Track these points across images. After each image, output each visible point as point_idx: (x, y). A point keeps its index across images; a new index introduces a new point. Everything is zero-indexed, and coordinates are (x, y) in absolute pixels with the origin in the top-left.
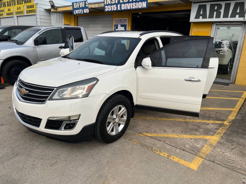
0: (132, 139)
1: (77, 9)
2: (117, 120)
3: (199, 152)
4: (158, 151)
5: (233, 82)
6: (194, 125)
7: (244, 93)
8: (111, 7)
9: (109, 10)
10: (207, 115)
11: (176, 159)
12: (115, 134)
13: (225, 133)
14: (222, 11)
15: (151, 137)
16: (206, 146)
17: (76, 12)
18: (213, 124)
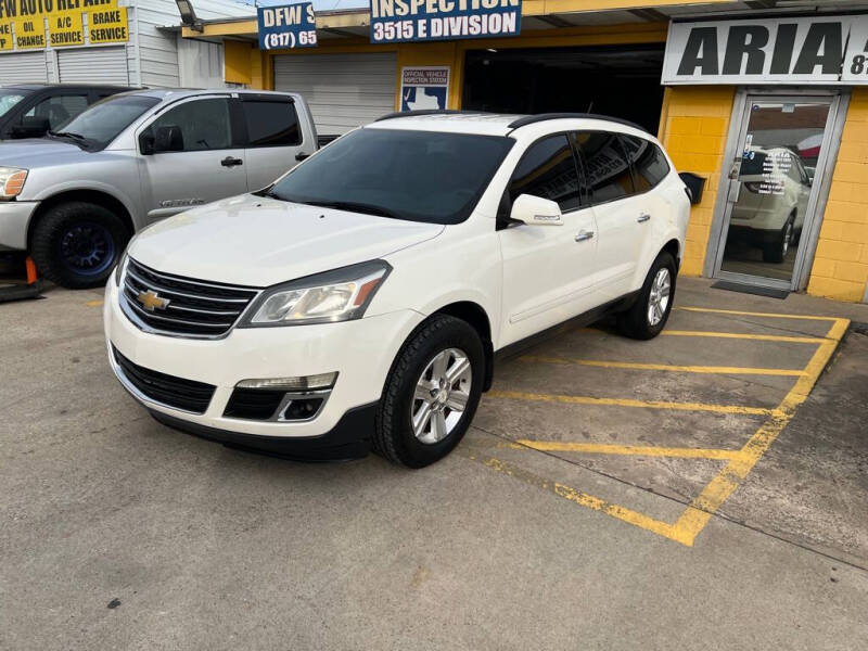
0: (487, 458)
1: (275, 30)
2: (442, 396)
3: (696, 495)
4: (570, 492)
5: (800, 288)
6: (677, 419)
7: (834, 322)
8: (396, 29)
9: (388, 37)
10: (719, 390)
11: (628, 516)
12: (435, 441)
13: (774, 444)
14: (769, 51)
15: (547, 453)
16: (717, 479)
17: (270, 40)
18: (738, 415)
